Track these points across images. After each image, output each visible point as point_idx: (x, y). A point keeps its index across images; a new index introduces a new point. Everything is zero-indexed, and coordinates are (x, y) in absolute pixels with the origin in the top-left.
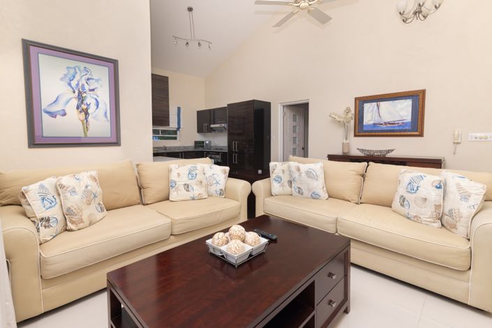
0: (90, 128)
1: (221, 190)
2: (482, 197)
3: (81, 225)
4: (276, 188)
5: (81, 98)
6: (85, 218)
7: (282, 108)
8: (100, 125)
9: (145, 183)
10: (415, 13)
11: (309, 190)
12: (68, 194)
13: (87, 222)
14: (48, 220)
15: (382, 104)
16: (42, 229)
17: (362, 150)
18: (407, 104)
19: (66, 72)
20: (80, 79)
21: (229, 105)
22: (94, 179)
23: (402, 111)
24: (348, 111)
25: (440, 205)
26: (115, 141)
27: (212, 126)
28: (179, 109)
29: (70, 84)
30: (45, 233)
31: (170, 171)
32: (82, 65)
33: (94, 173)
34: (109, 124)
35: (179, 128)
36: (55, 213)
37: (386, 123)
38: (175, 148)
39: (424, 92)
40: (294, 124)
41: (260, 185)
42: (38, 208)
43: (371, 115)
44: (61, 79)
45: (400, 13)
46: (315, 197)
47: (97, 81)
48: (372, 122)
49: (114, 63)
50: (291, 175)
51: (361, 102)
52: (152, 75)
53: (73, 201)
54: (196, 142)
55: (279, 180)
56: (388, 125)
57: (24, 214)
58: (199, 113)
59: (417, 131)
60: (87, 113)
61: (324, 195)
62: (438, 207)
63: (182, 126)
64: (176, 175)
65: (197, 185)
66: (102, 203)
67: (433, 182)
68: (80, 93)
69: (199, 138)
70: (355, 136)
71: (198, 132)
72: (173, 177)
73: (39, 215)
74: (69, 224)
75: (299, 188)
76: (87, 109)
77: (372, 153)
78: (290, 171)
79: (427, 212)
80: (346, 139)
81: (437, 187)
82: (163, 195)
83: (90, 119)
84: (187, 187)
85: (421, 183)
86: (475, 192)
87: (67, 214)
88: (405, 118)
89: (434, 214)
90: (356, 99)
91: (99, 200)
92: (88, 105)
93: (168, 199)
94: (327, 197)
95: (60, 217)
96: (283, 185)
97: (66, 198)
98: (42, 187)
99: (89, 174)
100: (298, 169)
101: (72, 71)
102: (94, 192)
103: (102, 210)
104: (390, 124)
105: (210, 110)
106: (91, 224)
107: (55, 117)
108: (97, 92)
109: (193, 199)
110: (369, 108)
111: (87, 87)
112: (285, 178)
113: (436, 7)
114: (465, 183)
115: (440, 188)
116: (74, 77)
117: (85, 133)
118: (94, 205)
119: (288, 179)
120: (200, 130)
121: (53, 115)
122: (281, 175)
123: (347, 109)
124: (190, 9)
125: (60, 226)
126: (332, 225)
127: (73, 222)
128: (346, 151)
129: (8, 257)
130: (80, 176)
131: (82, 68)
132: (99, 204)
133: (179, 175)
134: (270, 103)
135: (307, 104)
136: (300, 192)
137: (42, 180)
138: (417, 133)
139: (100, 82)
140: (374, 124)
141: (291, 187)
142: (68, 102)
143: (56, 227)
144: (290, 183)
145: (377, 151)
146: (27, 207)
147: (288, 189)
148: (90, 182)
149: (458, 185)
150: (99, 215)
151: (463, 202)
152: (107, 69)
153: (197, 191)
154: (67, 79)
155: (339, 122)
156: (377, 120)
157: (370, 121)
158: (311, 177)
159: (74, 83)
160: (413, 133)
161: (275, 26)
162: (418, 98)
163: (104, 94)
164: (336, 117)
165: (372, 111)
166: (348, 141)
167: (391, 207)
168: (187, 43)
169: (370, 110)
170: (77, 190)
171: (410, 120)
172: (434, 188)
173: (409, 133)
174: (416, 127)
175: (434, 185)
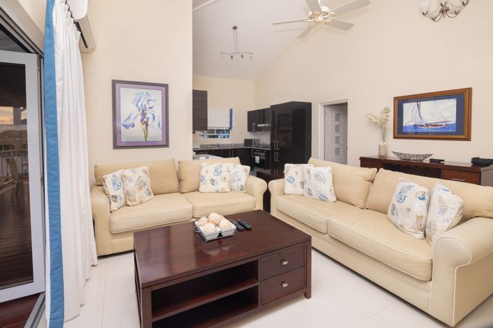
0: (149, 135)
1: (242, 186)
2: (456, 211)
3: (134, 203)
4: (289, 188)
5: (144, 114)
6: (137, 198)
7: (323, 108)
8: (155, 133)
9: (184, 176)
10: (442, 12)
11: (317, 192)
12: (127, 182)
13: (138, 202)
14: (116, 197)
15: (423, 104)
16: (112, 202)
17: (398, 154)
18: (452, 104)
19: (135, 97)
20: (143, 101)
21: (272, 106)
22: (146, 172)
23: (446, 112)
24: (387, 111)
25: (422, 217)
26: (165, 144)
27: (259, 125)
28: (231, 110)
29: (137, 105)
30: (114, 206)
31: (201, 168)
32: (145, 91)
33: (146, 168)
34: (161, 131)
35: (231, 128)
36: (120, 193)
37: (427, 125)
38: (227, 145)
39: (470, 90)
40: (337, 123)
41: (275, 185)
42: (111, 190)
43: (411, 116)
44: (133, 103)
45: (423, 14)
46: (323, 199)
47: (154, 101)
48: (412, 124)
49: (165, 87)
50: (303, 177)
51: (400, 102)
52: (194, 91)
53: (131, 186)
54: (246, 141)
55: (292, 180)
56: (430, 127)
57: (104, 191)
58: (249, 113)
59: (463, 134)
60: (147, 125)
61: (332, 198)
62: (419, 218)
63: (233, 126)
64: (205, 172)
65: (221, 180)
66: (150, 189)
67: (417, 193)
68: (143, 111)
69: (250, 136)
70: (395, 137)
71: (249, 130)
72: (203, 173)
73: (111, 194)
74: (128, 201)
75: (309, 189)
76: (147, 122)
77: (407, 157)
78: (303, 173)
79: (410, 222)
80: (384, 141)
81: (420, 198)
82: (194, 187)
83: (149, 128)
84: (213, 181)
85: (408, 194)
86: (451, 206)
87: (127, 194)
88: (449, 120)
89: (416, 225)
90: (395, 98)
91: (148, 186)
92: (148, 119)
93: (198, 190)
94: (335, 199)
95: (123, 196)
96: (295, 186)
97: (126, 184)
98: (114, 176)
99: (143, 168)
100: (309, 172)
101: (139, 96)
102: (144, 181)
103: (150, 194)
104: (432, 126)
105: (260, 110)
106: (141, 203)
107: (128, 128)
108: (154, 109)
109: (218, 192)
110: (408, 108)
111: (147, 106)
112: (298, 180)
113: (463, 3)
114: (447, 196)
115: (423, 199)
116: (140, 100)
117: (146, 139)
118: (144, 190)
119: (301, 180)
120: (250, 129)
121: (127, 127)
122: (294, 176)
123: (385, 109)
124: (235, 28)
125: (122, 202)
126: (324, 226)
127: (130, 200)
128: (383, 154)
129: (93, 216)
130: (136, 170)
131: (145, 94)
132: (148, 190)
133: (207, 171)
134: (310, 104)
135: (346, 104)
136: (310, 193)
137: (115, 171)
138: (463, 137)
139: (156, 102)
140: (415, 126)
141: (303, 188)
142: (135, 118)
143: (120, 202)
144: (303, 184)
145: (413, 156)
146: (106, 188)
147: (299, 190)
148: (142, 174)
149: (440, 197)
150: (147, 198)
151: (440, 216)
152: (160, 91)
153: (221, 185)
154: (136, 102)
155: (376, 123)
156: (418, 121)
157: (410, 122)
158: (319, 180)
159: (139, 105)
160: (458, 137)
161: (299, 37)
162: (463, 98)
163: (158, 111)
164: (372, 118)
165: (412, 111)
166: (384, 143)
167: (386, 213)
168: (232, 57)
169: (410, 110)
170: (133, 179)
171: (455, 122)
172: (418, 199)
173: (453, 137)
174: (461, 130)
175: (418, 196)
